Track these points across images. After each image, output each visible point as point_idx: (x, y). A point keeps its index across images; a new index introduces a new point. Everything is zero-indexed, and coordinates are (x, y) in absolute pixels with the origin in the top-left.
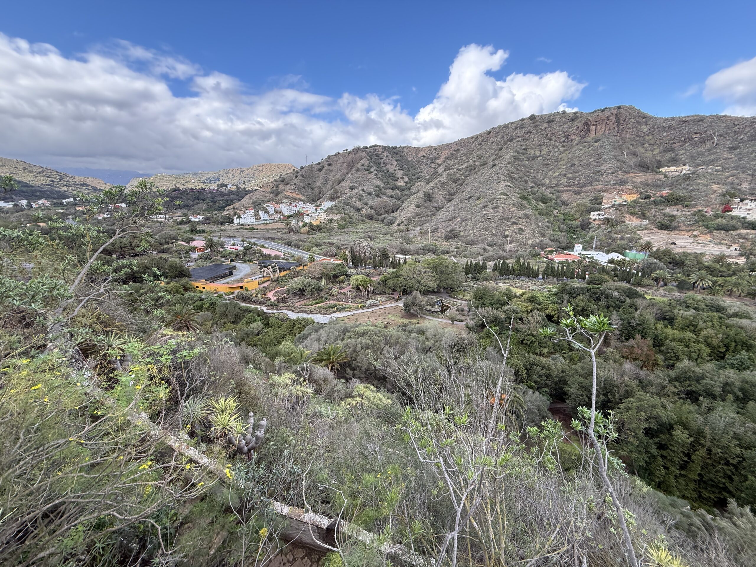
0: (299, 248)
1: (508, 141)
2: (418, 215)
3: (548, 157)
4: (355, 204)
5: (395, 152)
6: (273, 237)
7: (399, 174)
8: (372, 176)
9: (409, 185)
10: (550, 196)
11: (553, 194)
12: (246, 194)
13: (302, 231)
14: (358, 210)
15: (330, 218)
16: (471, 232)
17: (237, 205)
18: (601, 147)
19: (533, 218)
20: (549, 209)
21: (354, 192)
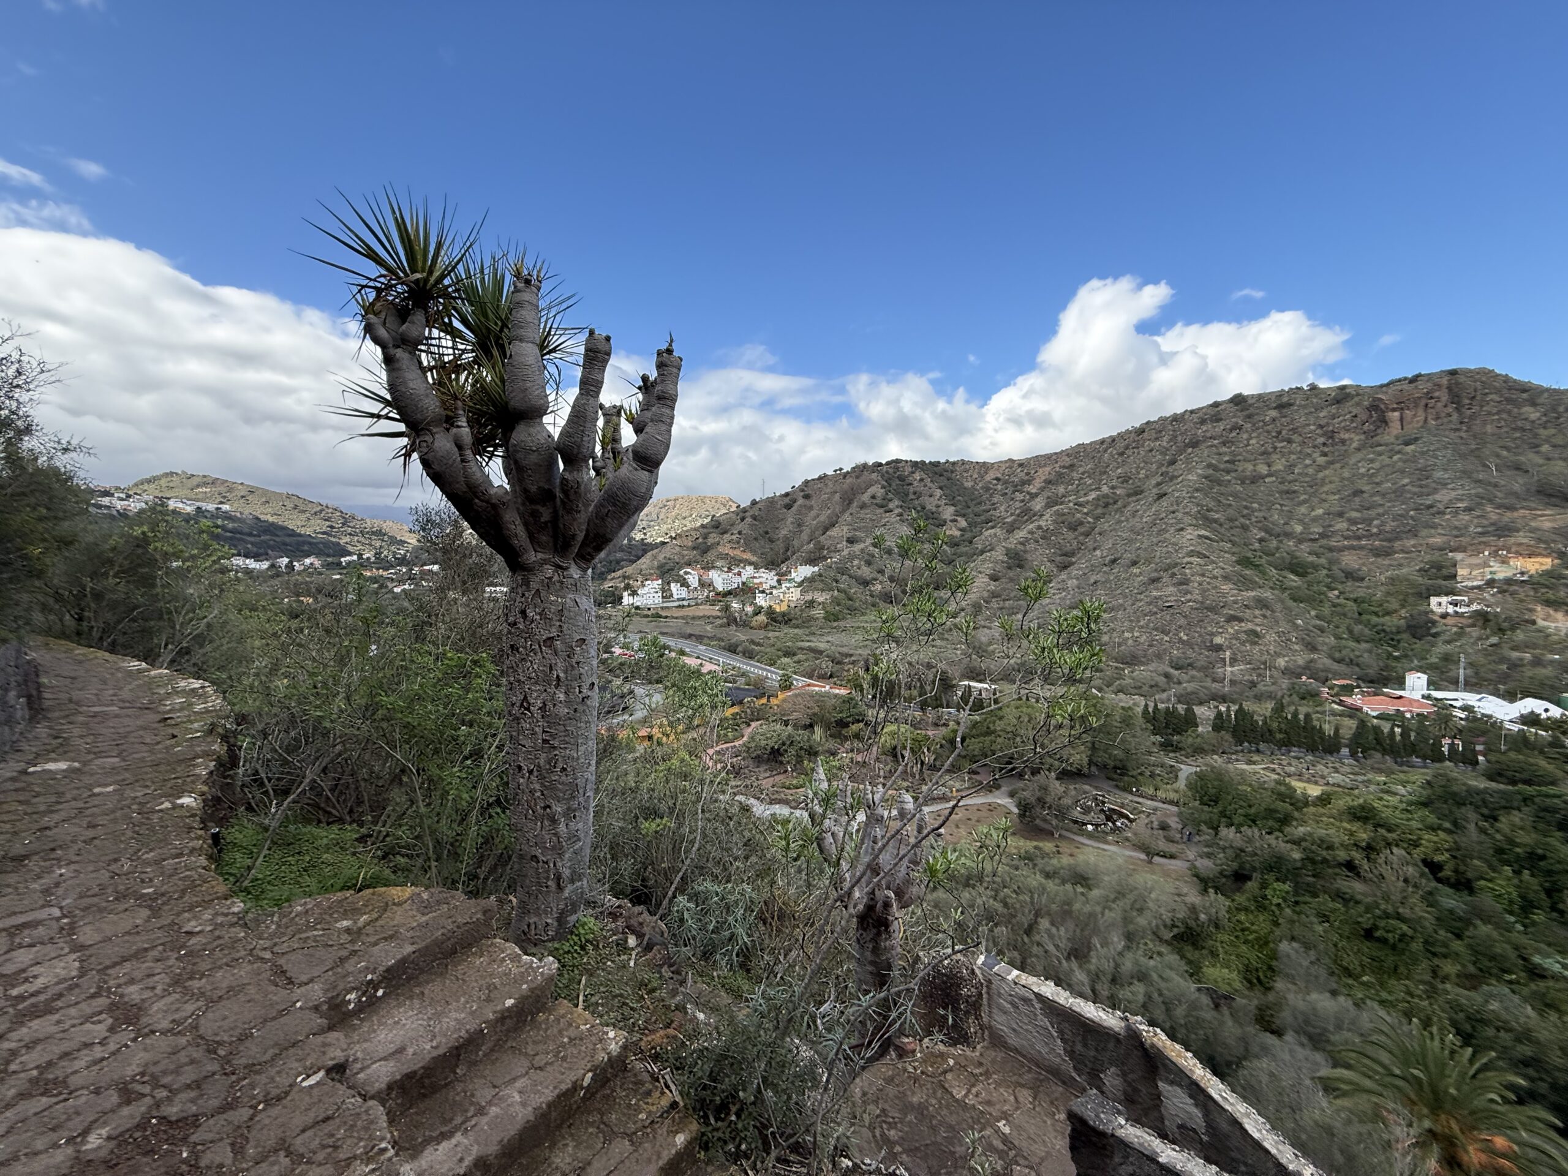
0: (751, 658)
1: (1187, 446)
2: (994, 595)
3: (1291, 477)
4: (859, 572)
5: (937, 471)
6: (697, 633)
7: (948, 513)
8: (893, 518)
9: (968, 535)
10: (1311, 558)
11: (1318, 555)
12: (645, 552)
13: (754, 624)
14: (865, 583)
15: (809, 597)
16: (1126, 635)
17: (629, 570)
18: (1423, 453)
19: (1278, 607)
20: (1315, 588)
21: (857, 548)
